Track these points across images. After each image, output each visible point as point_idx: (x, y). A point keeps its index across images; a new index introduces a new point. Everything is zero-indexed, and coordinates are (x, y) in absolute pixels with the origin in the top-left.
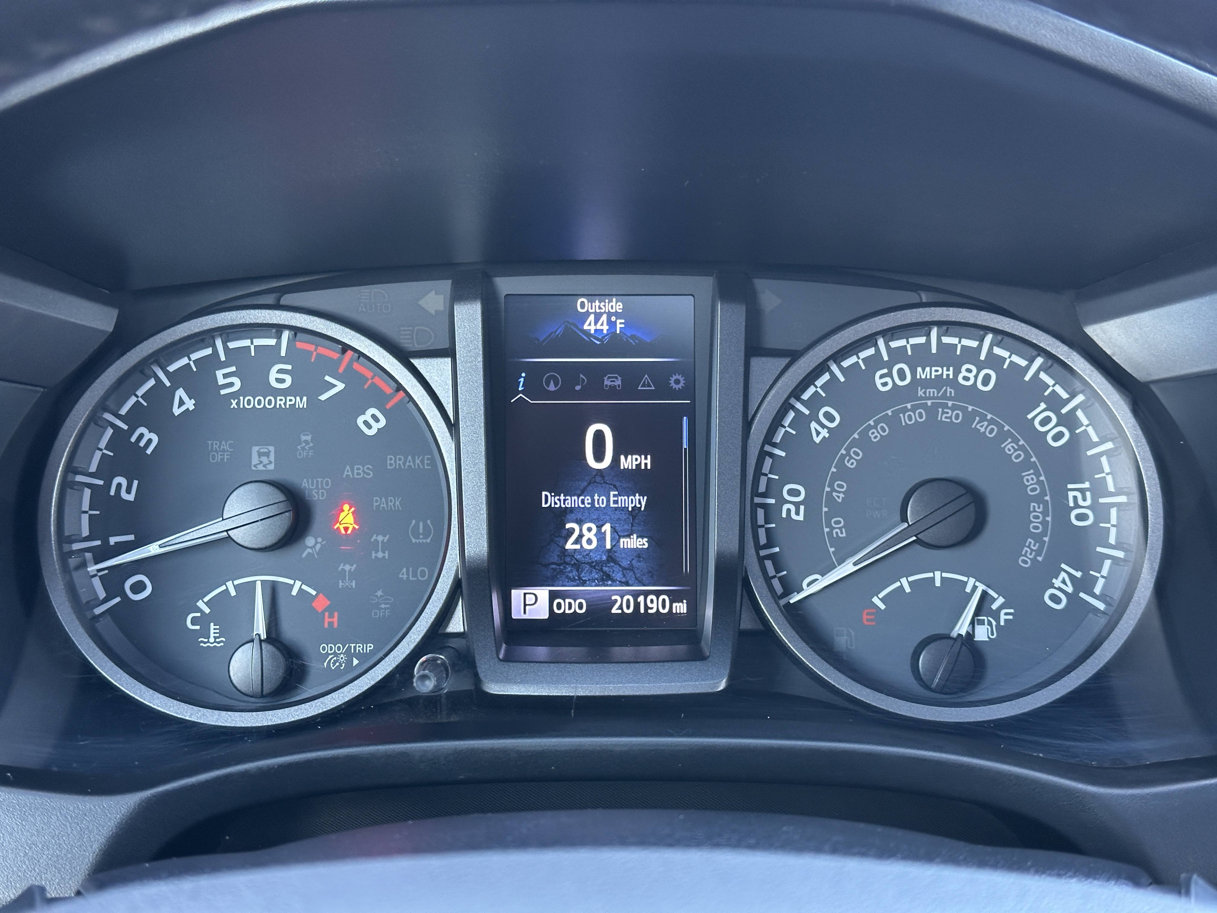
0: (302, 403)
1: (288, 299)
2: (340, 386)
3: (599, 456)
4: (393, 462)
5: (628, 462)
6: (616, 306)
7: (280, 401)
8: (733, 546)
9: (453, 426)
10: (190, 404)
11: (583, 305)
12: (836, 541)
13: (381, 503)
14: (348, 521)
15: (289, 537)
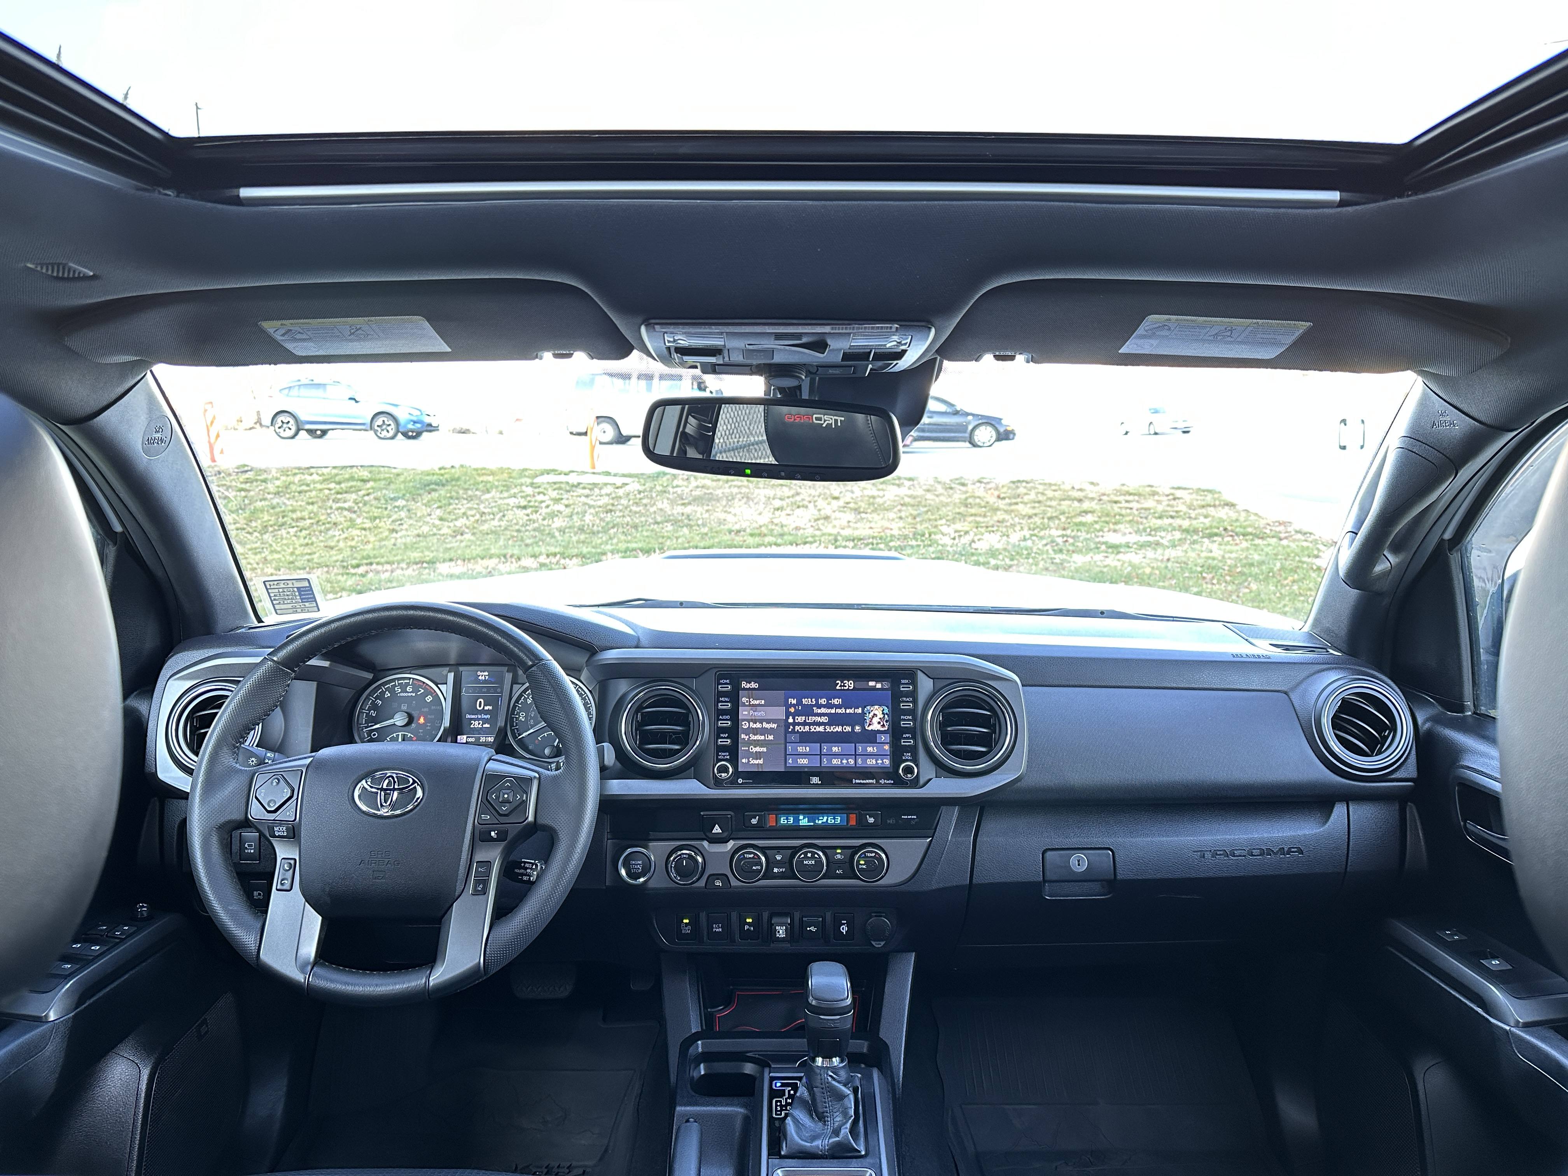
0: (414, 695)
1: (412, 672)
2: (422, 691)
3: (480, 707)
4: (432, 707)
5: (486, 708)
6: (486, 673)
7: (409, 694)
8: (503, 724)
9: (445, 699)
10: (389, 695)
11: (479, 673)
12: (531, 725)
13: (429, 716)
14: (422, 720)
15: (409, 723)
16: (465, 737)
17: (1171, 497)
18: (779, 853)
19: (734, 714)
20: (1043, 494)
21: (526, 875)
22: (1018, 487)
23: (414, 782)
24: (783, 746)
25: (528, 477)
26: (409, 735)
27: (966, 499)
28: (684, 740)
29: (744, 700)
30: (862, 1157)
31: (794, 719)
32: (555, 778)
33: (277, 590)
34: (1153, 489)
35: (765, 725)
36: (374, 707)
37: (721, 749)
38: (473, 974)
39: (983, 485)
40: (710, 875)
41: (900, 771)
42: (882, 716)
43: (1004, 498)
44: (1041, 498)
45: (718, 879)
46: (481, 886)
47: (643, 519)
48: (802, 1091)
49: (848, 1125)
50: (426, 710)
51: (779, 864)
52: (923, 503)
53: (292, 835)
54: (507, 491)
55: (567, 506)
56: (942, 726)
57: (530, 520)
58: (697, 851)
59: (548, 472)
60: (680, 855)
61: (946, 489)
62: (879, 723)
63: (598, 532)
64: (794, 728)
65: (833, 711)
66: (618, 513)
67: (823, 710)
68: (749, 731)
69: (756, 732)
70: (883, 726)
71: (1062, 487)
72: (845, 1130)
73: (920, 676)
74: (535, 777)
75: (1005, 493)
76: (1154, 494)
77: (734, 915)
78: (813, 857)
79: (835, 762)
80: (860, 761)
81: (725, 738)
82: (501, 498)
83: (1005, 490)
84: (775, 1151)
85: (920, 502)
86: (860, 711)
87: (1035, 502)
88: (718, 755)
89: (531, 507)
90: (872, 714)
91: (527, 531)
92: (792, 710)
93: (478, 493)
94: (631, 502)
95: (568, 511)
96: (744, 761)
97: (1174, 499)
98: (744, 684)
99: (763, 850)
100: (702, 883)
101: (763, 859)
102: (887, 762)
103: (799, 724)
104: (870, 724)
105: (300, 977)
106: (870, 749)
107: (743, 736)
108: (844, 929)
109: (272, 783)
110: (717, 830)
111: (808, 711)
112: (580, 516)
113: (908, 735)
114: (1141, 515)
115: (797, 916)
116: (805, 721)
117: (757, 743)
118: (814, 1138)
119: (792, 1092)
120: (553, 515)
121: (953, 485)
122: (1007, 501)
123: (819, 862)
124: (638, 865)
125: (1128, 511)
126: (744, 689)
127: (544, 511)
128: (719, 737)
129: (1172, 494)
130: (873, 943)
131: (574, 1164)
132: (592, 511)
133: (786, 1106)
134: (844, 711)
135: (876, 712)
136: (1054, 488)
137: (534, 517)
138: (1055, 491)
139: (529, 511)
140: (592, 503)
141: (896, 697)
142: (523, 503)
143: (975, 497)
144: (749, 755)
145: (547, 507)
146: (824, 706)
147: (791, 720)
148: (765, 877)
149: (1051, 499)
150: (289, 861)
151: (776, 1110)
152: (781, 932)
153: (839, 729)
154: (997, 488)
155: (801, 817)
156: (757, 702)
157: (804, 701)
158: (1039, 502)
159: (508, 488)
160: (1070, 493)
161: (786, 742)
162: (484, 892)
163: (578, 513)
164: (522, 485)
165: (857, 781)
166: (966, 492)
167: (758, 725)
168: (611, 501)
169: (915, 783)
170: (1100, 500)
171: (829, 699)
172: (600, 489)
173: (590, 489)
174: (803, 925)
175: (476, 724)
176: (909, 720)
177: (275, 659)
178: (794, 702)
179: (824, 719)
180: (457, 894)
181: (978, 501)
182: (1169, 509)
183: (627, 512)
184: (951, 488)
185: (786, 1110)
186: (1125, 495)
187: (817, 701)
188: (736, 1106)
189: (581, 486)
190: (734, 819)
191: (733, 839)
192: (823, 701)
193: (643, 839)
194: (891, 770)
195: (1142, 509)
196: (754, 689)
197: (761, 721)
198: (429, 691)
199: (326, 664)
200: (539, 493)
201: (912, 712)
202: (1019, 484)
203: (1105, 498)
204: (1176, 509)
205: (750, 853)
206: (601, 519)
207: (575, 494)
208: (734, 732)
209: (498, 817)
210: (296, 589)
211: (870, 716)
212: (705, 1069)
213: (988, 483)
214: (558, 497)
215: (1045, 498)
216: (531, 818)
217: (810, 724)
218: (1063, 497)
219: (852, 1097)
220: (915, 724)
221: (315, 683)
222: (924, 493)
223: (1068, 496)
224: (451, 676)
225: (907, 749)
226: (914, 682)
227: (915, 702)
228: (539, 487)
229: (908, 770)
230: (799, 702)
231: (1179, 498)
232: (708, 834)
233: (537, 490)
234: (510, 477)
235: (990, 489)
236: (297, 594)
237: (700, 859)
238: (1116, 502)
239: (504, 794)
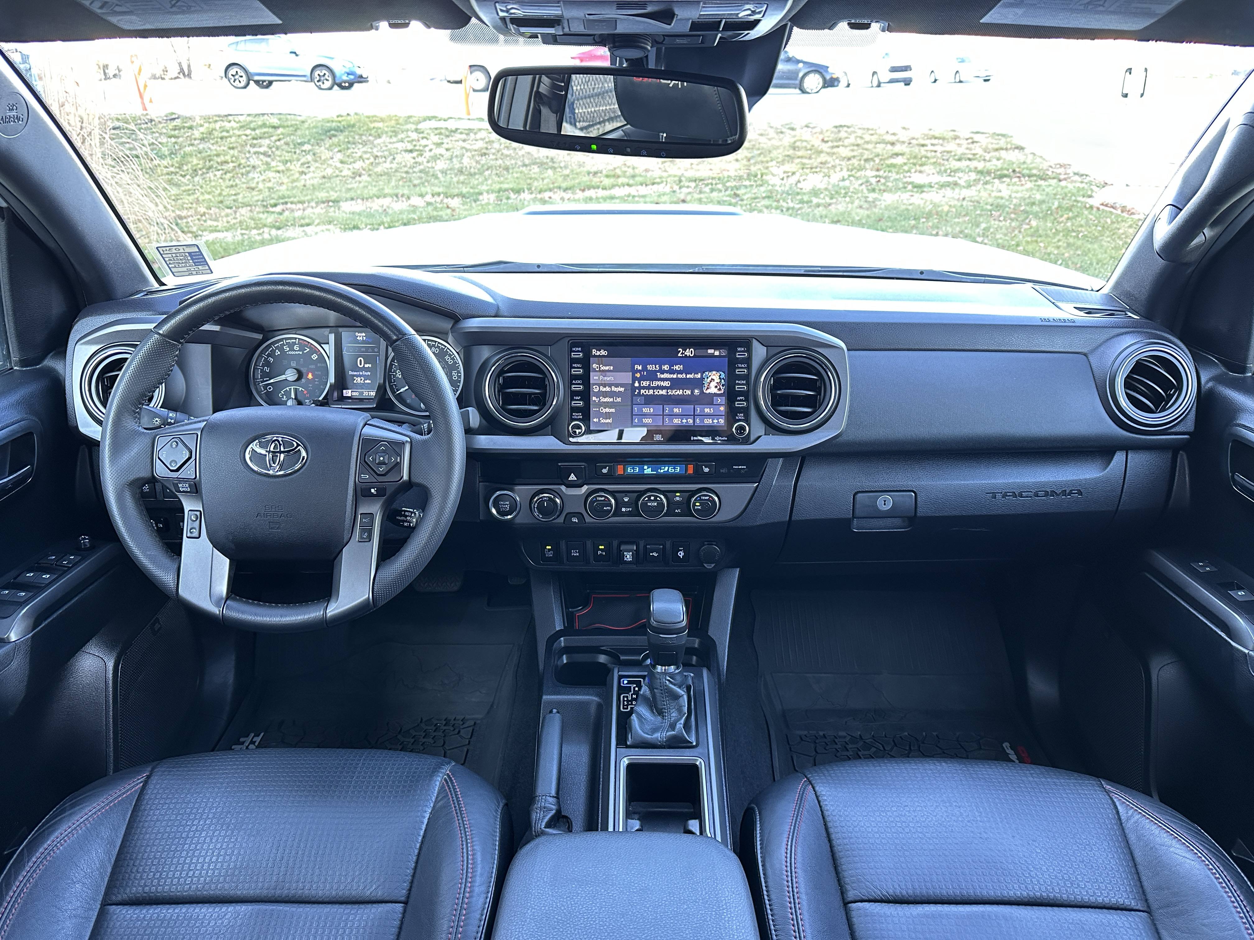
0: (301, 353)
1: (298, 333)
2: (307, 349)
3: (361, 365)
4: (319, 365)
5: (367, 366)
6: (364, 334)
7: (297, 353)
8: (382, 381)
9: (329, 357)
10: (279, 353)
11: (357, 334)
13: (316, 373)
14: (310, 376)
15: (299, 379)
16: (350, 391)
17: (970, 141)
18: (626, 496)
19: (585, 379)
20: (861, 138)
21: (406, 521)
22: (839, 131)
23: (298, 445)
24: (630, 408)
25: (413, 123)
26: (301, 389)
27: (795, 142)
28: (542, 401)
29: (595, 366)
30: (693, 747)
31: (639, 383)
32: (425, 441)
33: (170, 255)
34: (955, 133)
35: (614, 389)
36: (267, 363)
37: (574, 409)
38: (363, 607)
39: (810, 129)
40: (567, 514)
41: (734, 430)
42: (719, 381)
43: (827, 142)
44: (859, 141)
45: (574, 517)
46: (366, 534)
47: (513, 162)
48: (645, 690)
49: (682, 721)
50: (313, 367)
51: (626, 505)
52: (757, 146)
53: (195, 491)
54: (396, 136)
55: (447, 150)
56: (774, 388)
57: (416, 163)
58: (556, 494)
59: (430, 118)
60: (542, 498)
61: (777, 133)
62: (716, 387)
63: (475, 174)
64: (640, 392)
65: (675, 376)
66: (492, 157)
67: (666, 376)
68: (599, 394)
69: (605, 395)
70: (720, 389)
71: (878, 132)
72: (680, 725)
73: (755, 343)
74: (407, 441)
75: (828, 137)
76: (956, 138)
77: (589, 543)
78: (655, 500)
79: (676, 421)
80: (698, 421)
81: (577, 400)
82: (390, 143)
83: (828, 134)
84: (622, 742)
85: (754, 145)
86: (699, 376)
87: (854, 145)
88: (572, 415)
89: (417, 150)
90: (710, 379)
91: (414, 172)
92: (638, 375)
93: (371, 138)
94: (502, 146)
95: (448, 154)
96: (595, 420)
97: (973, 142)
98: (594, 352)
99: (612, 493)
100: (561, 520)
101: (613, 501)
102: (722, 421)
103: (644, 388)
104: (708, 388)
105: (215, 610)
106: (707, 410)
107: (594, 398)
108: (681, 554)
109: (171, 445)
110: (572, 477)
111: (652, 376)
112: (459, 159)
113: (741, 398)
114: (944, 158)
115: (642, 544)
116: (649, 385)
117: (606, 405)
118: (654, 730)
119: (637, 689)
120: (435, 158)
121: (784, 130)
122: (830, 144)
123: (661, 504)
124: (506, 505)
125: (933, 154)
126: (595, 356)
127: (427, 154)
128: (572, 399)
129: (972, 138)
130: (705, 565)
131: (467, 717)
132: (469, 154)
133: (631, 701)
134: (684, 377)
135: (714, 377)
136: (871, 132)
137: (420, 159)
138: (872, 135)
139: (415, 154)
140: (468, 147)
141: (732, 363)
142: (410, 147)
143: (802, 141)
144: (600, 415)
145: (431, 150)
146: (667, 372)
147: (637, 384)
148: (615, 515)
149: (867, 143)
150: (195, 513)
151: (624, 705)
152: (628, 557)
153: (680, 392)
154: (821, 133)
155: (646, 467)
156: (607, 368)
157: (649, 367)
158: (858, 145)
159: (396, 133)
160: (884, 137)
161: (632, 404)
162: (370, 538)
163: (457, 156)
164: (407, 131)
165: (695, 438)
166: (795, 136)
167: (608, 389)
168: (485, 145)
169: (746, 441)
170: (910, 143)
171: (671, 365)
172: (475, 134)
173: (468, 134)
174: (646, 551)
175: (358, 380)
176: (743, 384)
177: (161, 332)
178: (640, 368)
179: (666, 384)
180: (345, 541)
181: (804, 144)
182: (968, 151)
183: (499, 155)
184: (782, 133)
185: (632, 704)
186: (931, 139)
187: (660, 367)
188: (591, 695)
189: (459, 131)
190: (587, 469)
191: (587, 484)
192: (666, 367)
193: (510, 484)
194: (725, 429)
195: (944, 152)
196: (603, 356)
197: (610, 385)
198: (314, 351)
199: (217, 328)
200: (423, 138)
201: (747, 377)
202: (841, 129)
203: (914, 142)
204: (973, 152)
205: (602, 496)
206: (477, 162)
207: (453, 139)
208: (586, 395)
209: (376, 476)
210: (187, 254)
211: (708, 381)
212: (567, 659)
213: (814, 128)
214: (439, 141)
215: (863, 141)
216: (405, 477)
217: (654, 388)
218: (878, 141)
219: (685, 697)
220: (748, 387)
221: (210, 345)
222: (758, 137)
223: (883, 140)
224: (332, 337)
225: (740, 410)
226: (749, 349)
227: (749, 368)
228: (423, 132)
229: (742, 428)
230: (645, 369)
231: (977, 142)
232: (565, 481)
233: (421, 135)
234: (398, 124)
235: (816, 133)
236: (189, 258)
237: (558, 501)
238: (923, 145)
239: (380, 457)
